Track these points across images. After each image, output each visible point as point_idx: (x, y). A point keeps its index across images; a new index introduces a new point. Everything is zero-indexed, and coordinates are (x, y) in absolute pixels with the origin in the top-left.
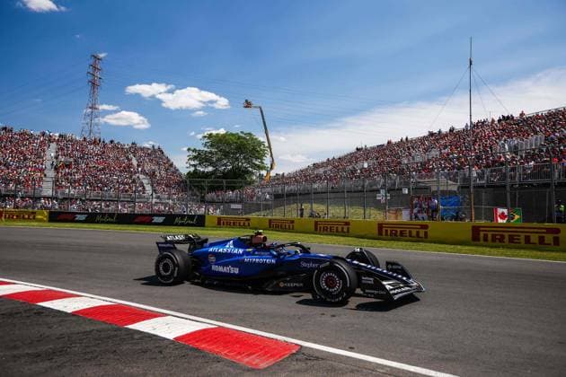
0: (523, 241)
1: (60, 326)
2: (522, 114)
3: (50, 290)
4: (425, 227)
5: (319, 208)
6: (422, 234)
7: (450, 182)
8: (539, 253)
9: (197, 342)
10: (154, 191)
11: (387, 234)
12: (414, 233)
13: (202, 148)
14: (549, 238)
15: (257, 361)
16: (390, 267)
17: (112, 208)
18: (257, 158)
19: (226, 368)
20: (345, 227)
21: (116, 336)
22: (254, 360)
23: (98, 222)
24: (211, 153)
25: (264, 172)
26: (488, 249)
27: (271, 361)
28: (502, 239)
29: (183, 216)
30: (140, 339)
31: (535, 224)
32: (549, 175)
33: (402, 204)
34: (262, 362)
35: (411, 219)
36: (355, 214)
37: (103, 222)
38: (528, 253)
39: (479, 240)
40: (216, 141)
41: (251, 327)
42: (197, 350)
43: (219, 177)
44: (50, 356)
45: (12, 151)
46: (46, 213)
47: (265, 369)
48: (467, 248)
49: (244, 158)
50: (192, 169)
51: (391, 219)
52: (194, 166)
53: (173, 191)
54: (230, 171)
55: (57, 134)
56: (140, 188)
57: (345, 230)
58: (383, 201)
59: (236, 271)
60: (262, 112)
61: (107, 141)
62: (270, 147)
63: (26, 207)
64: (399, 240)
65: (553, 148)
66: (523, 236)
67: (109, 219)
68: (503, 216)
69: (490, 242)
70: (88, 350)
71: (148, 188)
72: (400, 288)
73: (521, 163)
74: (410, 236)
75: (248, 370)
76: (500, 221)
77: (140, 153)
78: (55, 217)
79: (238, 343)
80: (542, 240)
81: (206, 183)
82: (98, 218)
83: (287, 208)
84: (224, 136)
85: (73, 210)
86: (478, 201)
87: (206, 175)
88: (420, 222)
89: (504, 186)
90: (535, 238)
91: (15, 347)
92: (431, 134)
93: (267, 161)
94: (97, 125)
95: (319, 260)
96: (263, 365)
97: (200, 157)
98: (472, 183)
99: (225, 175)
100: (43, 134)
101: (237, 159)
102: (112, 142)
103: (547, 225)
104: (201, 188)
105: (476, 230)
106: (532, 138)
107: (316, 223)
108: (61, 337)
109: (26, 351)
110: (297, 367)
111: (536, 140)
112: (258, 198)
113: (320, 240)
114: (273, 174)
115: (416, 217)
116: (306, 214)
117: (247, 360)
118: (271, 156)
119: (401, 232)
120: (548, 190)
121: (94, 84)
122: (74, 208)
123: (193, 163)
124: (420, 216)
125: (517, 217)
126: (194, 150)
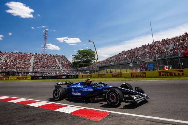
0: (174, 75)
1: (34, 111)
2: (167, 39)
3: (31, 100)
4: (145, 73)
5: (112, 70)
6: (144, 75)
7: (150, 59)
8: (179, 78)
9: (77, 114)
10: (63, 68)
11: (134, 76)
12: (142, 75)
13: (77, 55)
14: (181, 73)
15: (97, 118)
16: (136, 89)
17: (50, 74)
18: (93, 57)
19: (87, 122)
20: (121, 75)
21: (51, 114)
22: (96, 118)
23: (46, 79)
24: (79, 56)
25: (95, 61)
26: (164, 78)
27: (101, 118)
28: (167, 75)
29: (71, 75)
30: (59, 114)
31: (176, 70)
32: (177, 55)
33: (137, 67)
34: (99, 119)
35: (140, 71)
36: (124, 71)
37: (47, 79)
38: (176, 78)
39: (161, 76)
40: (81, 52)
41: (94, 108)
42: (78, 116)
43: (82, 63)
44: (31, 121)
45: (22, 59)
46: (30, 77)
47: (99, 121)
48: (158, 78)
49: (89, 57)
50: (74, 61)
51: (134, 72)
52: (75, 60)
53: (68, 68)
54: (85, 61)
55: (34, 53)
56: (59, 68)
57: (121, 76)
58: (131, 66)
59: (80, 94)
60: (94, 43)
61: (49, 54)
62: (97, 53)
63: (25, 76)
64: (137, 78)
65: (177, 47)
66: (173, 73)
67: (49, 78)
68: (167, 68)
69: (164, 76)
70: (43, 118)
71: (61, 67)
72: (140, 98)
73: (169, 52)
74: (141, 76)
75: (94, 122)
76: (166, 69)
77: (59, 57)
78: (33, 78)
79: (91, 113)
80: (179, 74)
81: (78, 65)
82: (46, 78)
83: (103, 71)
84: (83, 51)
85: (38, 76)
86: (159, 64)
87: (78, 63)
88: (143, 72)
89: (166, 59)
90: (177, 74)
91: (20, 119)
92: (143, 46)
93: (96, 57)
94: (46, 50)
95: (109, 89)
96: (99, 120)
97: (76, 57)
98: (157, 59)
99: (84, 62)
100: (31, 53)
101: (87, 57)
102: (50, 54)
103: (179, 69)
104: (77, 67)
105: (160, 73)
106: (171, 45)
107: (112, 75)
108: (34, 115)
109: (23, 120)
110: (110, 120)
111: (172, 45)
112: (94, 69)
113: (114, 80)
114: (98, 61)
115: (142, 70)
116: (109, 72)
117: (93, 119)
118: (97, 56)
119: (138, 75)
120: (178, 59)
121: (45, 39)
122: (39, 75)
123: (74, 59)
124: (143, 70)
125: (171, 68)
126: (74, 55)
